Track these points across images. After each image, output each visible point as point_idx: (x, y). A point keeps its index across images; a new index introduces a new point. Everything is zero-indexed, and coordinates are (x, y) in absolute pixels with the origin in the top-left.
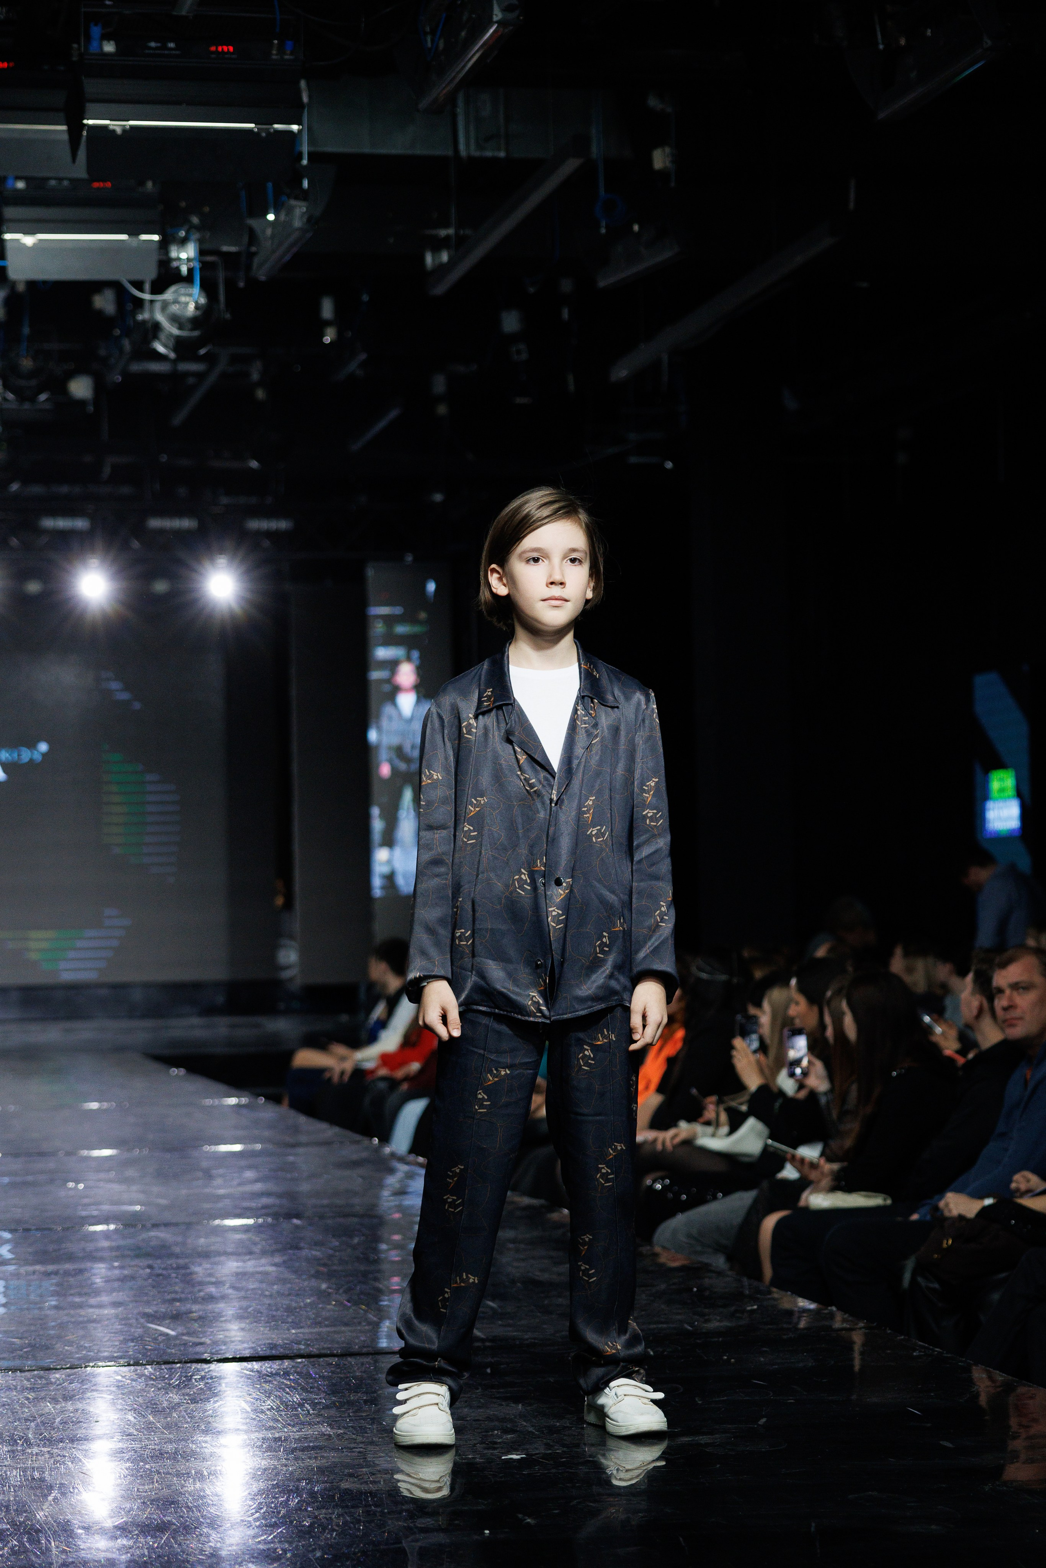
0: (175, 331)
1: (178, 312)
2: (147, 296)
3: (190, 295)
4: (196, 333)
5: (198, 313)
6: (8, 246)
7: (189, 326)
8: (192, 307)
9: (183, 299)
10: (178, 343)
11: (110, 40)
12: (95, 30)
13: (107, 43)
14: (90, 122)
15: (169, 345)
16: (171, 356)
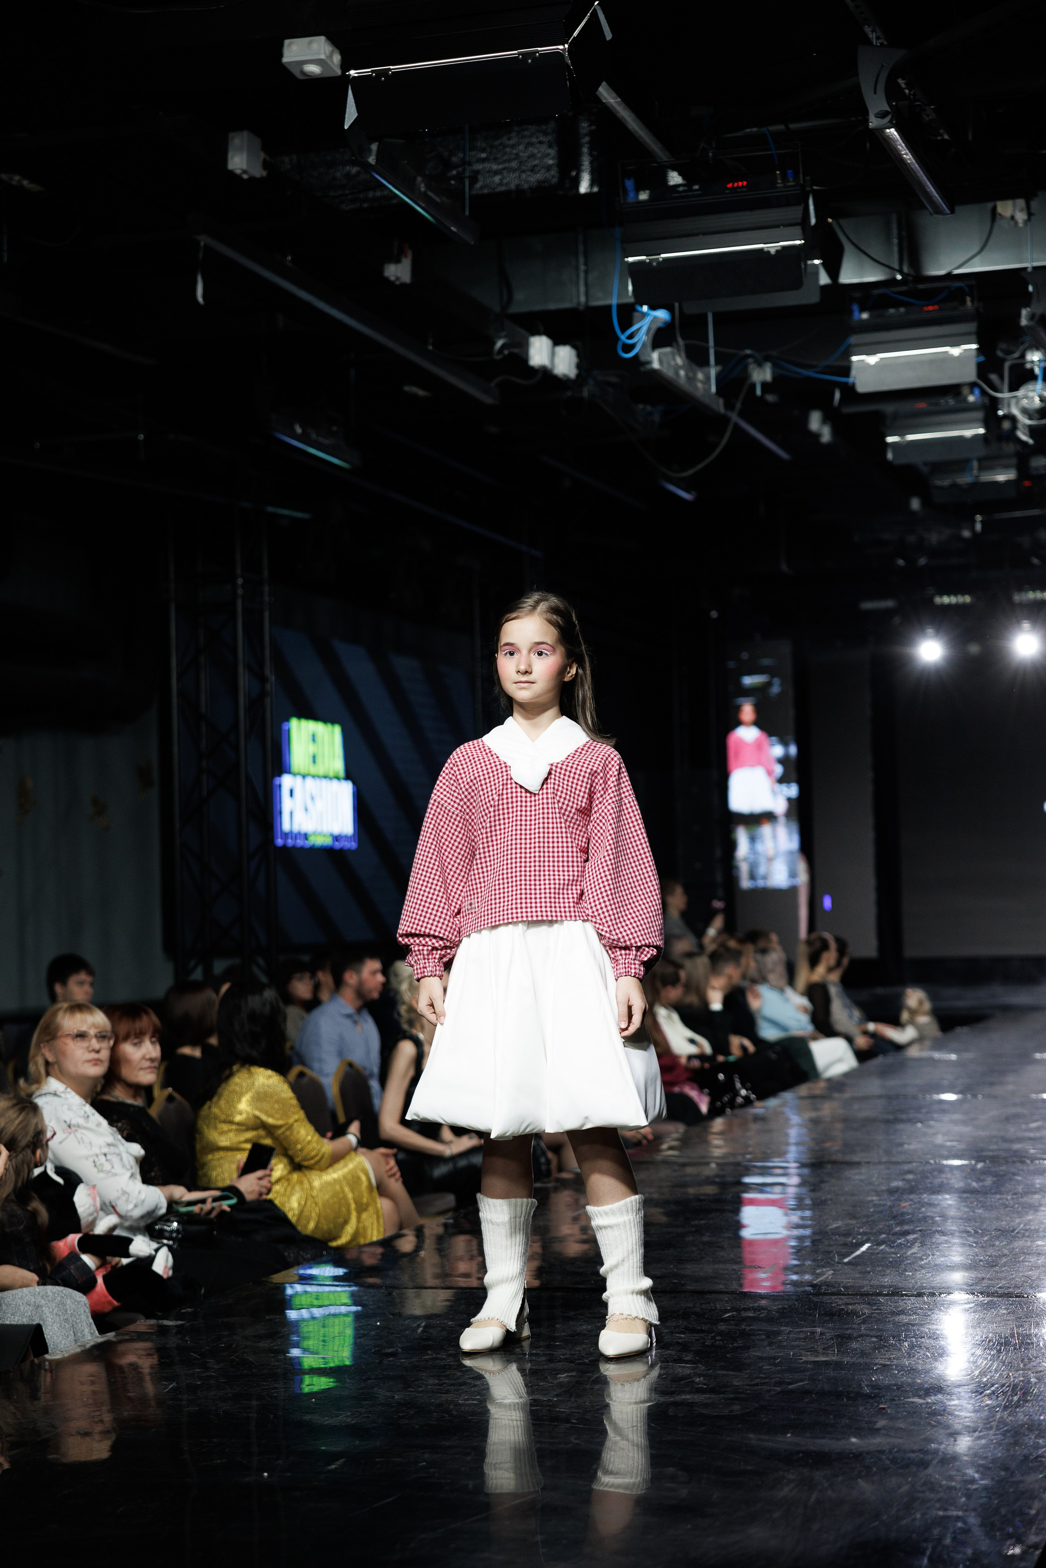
0: (1029, 422)
1: (1027, 406)
2: (1005, 395)
3: (1033, 391)
5: (1043, 405)
6: (854, 365)
7: (1037, 416)
8: (1037, 399)
9: (1031, 394)
10: (1032, 431)
11: (644, 189)
12: (630, 184)
13: (642, 192)
14: (631, 259)
15: (1027, 433)
16: (1031, 441)
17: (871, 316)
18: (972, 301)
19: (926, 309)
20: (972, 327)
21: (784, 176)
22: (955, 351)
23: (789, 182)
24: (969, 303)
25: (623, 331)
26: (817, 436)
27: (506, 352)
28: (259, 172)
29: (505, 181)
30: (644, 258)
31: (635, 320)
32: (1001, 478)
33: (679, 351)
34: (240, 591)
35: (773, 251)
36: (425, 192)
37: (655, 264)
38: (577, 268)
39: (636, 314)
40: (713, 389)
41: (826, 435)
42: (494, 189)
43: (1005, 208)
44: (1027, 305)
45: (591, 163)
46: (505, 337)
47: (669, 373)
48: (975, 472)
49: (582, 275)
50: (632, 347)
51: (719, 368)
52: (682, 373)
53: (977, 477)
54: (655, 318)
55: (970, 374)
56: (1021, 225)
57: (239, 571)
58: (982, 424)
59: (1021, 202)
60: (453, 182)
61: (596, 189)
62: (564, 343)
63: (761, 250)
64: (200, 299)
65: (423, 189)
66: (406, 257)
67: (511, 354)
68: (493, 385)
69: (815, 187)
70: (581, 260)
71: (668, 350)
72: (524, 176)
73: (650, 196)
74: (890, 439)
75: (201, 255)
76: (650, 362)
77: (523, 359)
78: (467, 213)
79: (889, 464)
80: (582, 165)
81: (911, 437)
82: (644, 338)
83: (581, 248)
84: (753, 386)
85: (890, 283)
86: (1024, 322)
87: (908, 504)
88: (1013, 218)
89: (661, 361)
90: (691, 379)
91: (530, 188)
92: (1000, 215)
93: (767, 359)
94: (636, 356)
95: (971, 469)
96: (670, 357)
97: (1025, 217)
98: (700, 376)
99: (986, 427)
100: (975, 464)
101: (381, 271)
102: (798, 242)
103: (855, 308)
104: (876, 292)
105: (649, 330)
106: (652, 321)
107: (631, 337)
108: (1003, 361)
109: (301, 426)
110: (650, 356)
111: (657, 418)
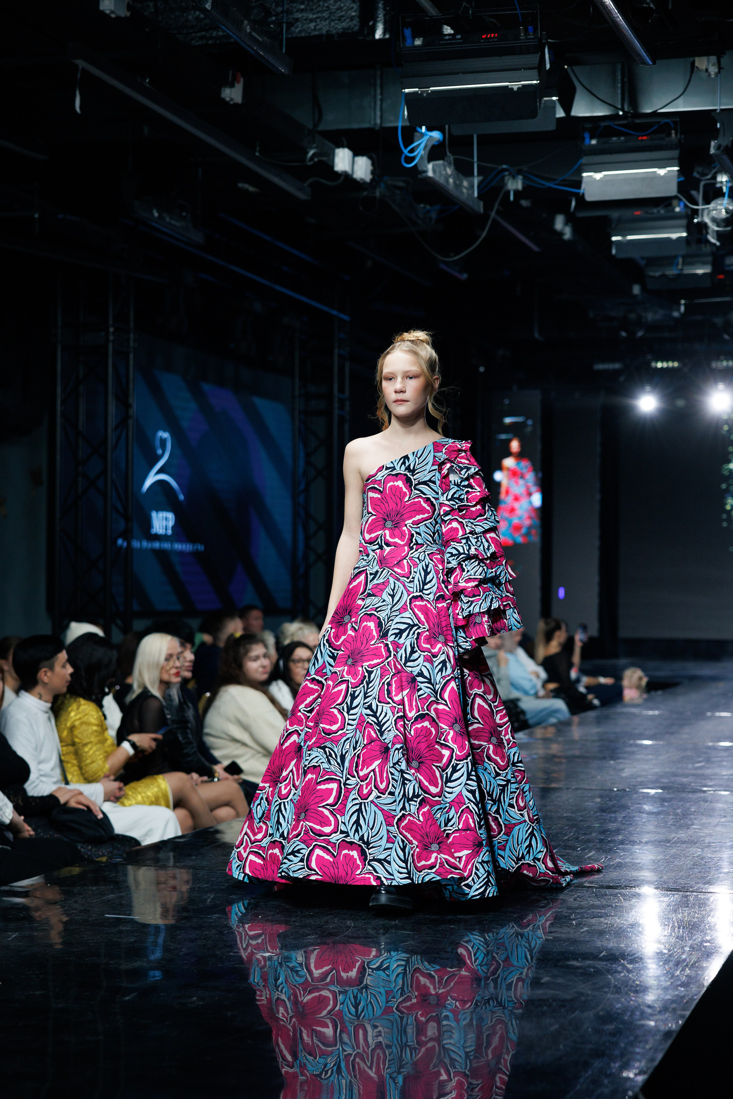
0: (717, 229)
1: (716, 216)
2: (700, 207)
3: (721, 204)
4: (729, 228)
5: (728, 215)
6: (584, 180)
7: (723, 224)
8: (724, 211)
9: (719, 207)
10: (719, 235)
11: (419, 37)
12: (408, 32)
13: (417, 39)
14: (407, 91)
15: (715, 237)
16: (718, 244)
17: (598, 142)
18: (676, 134)
19: (640, 138)
20: (676, 153)
21: (526, 30)
22: (662, 172)
23: (530, 35)
24: (673, 135)
25: (406, 148)
26: (561, 234)
27: (316, 160)
28: (124, 13)
29: (318, 27)
30: (417, 89)
31: (416, 138)
32: (700, 271)
33: (450, 164)
34: (111, 338)
35: (515, 88)
36: (250, 33)
37: (425, 95)
38: (375, 97)
39: (416, 134)
40: (476, 194)
41: (568, 234)
42: (310, 33)
43: (701, 63)
44: (715, 139)
45: (385, 15)
46: (315, 148)
47: (442, 181)
48: (680, 267)
49: (379, 103)
50: (413, 159)
51: (481, 178)
52: (451, 180)
53: (682, 270)
54: (431, 137)
55: (672, 190)
56: (713, 76)
57: (111, 322)
58: (685, 229)
59: (713, 59)
60: (272, 26)
61: (387, 36)
62: (362, 155)
63: (507, 87)
64: (78, 109)
65: (248, 31)
66: (238, 83)
67: (319, 161)
68: (306, 185)
69: (549, 40)
70: (379, 91)
71: (441, 162)
72: (332, 24)
73: (423, 42)
74: (614, 239)
75: (79, 75)
76: (426, 172)
77: (330, 166)
78: (284, 51)
79: (613, 257)
80: (378, 17)
81: (630, 238)
82: (422, 152)
83: (378, 82)
84: (508, 192)
85: (614, 117)
86: (712, 151)
87: (631, 289)
88: (707, 70)
89: (434, 171)
90: (458, 186)
91: (337, 33)
92: (697, 68)
93: (519, 172)
94: (416, 165)
95: (678, 264)
96: (442, 168)
97: (716, 70)
98: (465, 183)
99: (688, 231)
100: (680, 260)
101: (220, 93)
102: (535, 82)
103: (587, 135)
104: (603, 124)
105: (426, 146)
106: (428, 140)
107: (412, 151)
108: (700, 181)
109: (157, 211)
110: (426, 167)
111: (434, 215)
